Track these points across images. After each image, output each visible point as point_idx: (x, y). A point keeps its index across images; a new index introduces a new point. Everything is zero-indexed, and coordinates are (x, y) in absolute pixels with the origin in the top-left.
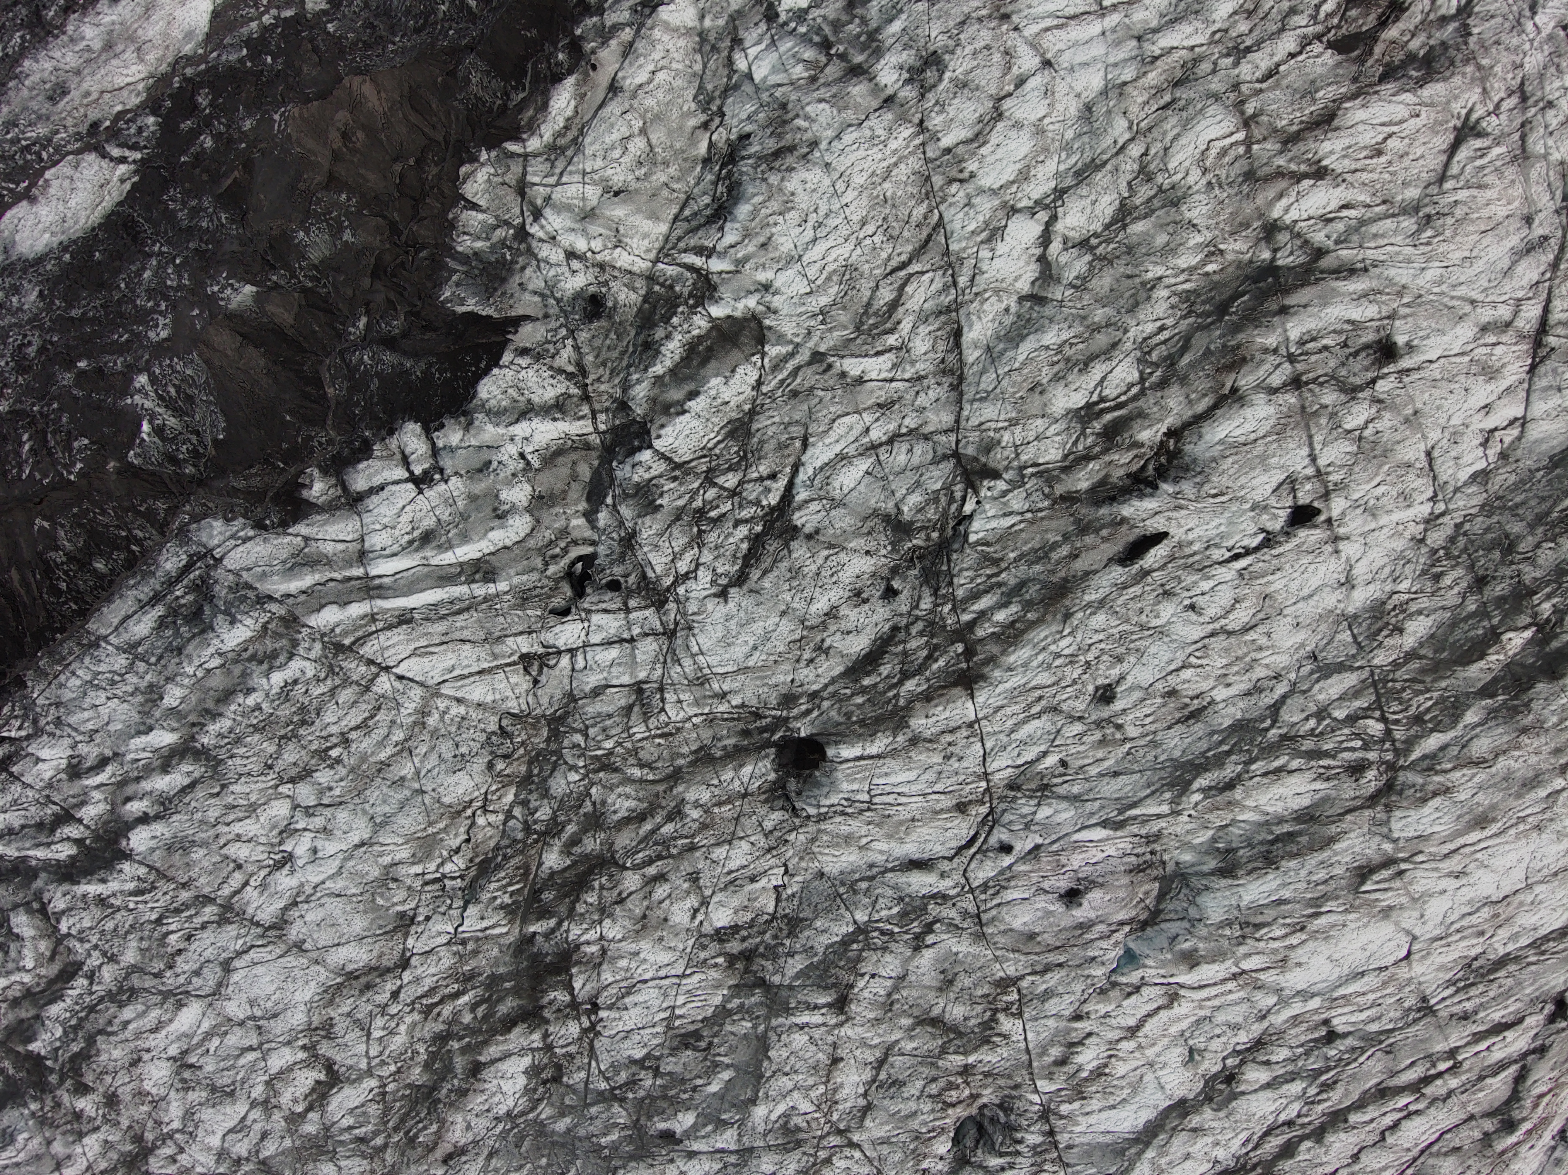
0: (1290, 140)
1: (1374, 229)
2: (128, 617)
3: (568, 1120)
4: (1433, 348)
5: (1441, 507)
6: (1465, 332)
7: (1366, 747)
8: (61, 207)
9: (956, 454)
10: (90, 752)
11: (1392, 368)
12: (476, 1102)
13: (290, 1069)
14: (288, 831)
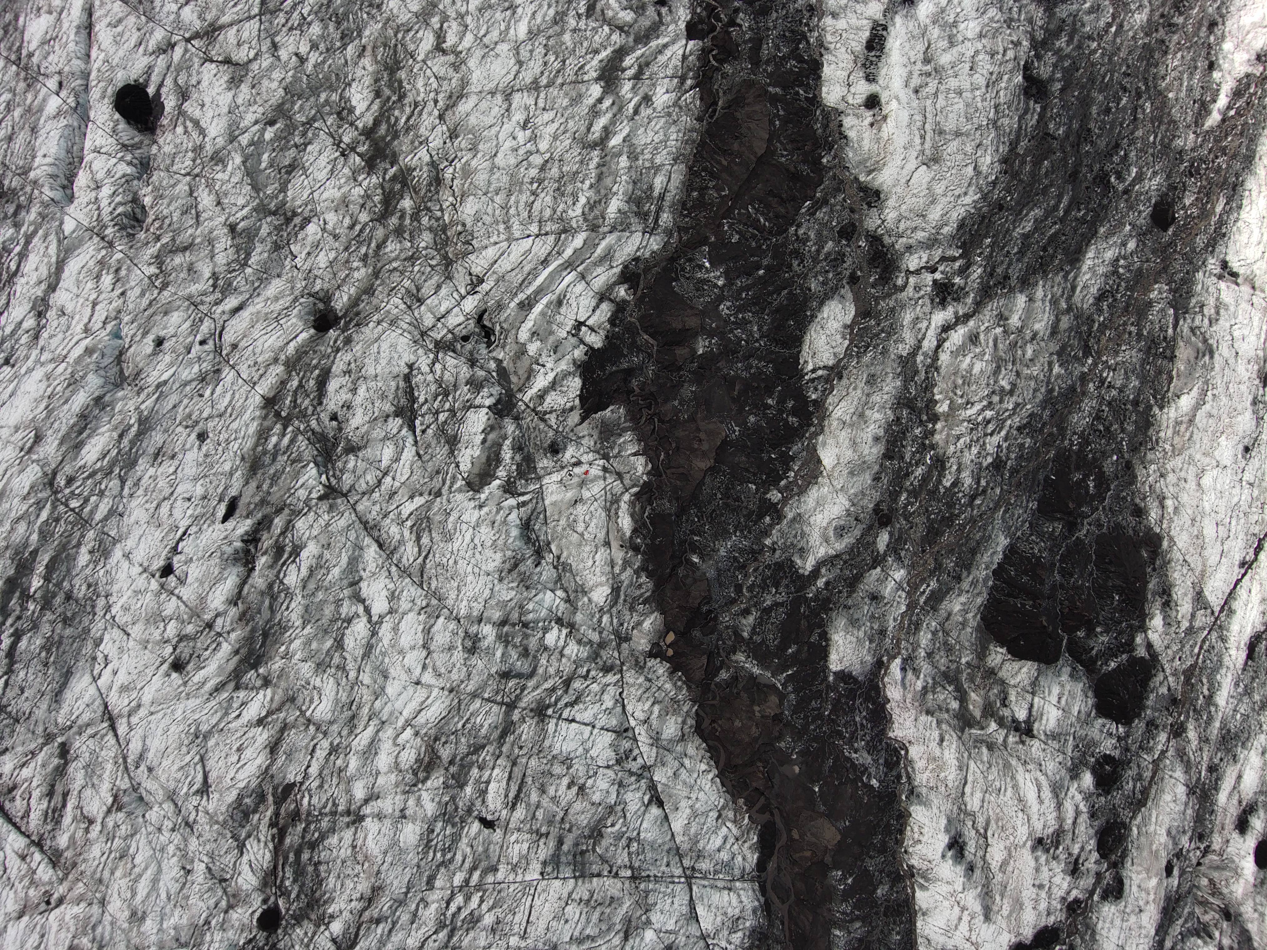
0: (285, 727)
1: (219, 714)
2: (669, 181)
3: (322, 100)
4: (157, 681)
5: (108, 617)
6: (147, 698)
7: (72, 493)
8: (828, 332)
9: (345, 495)
10: (645, 112)
11: (170, 660)
12: (368, 81)
13: (461, 39)
14: (534, 138)
